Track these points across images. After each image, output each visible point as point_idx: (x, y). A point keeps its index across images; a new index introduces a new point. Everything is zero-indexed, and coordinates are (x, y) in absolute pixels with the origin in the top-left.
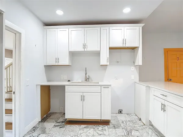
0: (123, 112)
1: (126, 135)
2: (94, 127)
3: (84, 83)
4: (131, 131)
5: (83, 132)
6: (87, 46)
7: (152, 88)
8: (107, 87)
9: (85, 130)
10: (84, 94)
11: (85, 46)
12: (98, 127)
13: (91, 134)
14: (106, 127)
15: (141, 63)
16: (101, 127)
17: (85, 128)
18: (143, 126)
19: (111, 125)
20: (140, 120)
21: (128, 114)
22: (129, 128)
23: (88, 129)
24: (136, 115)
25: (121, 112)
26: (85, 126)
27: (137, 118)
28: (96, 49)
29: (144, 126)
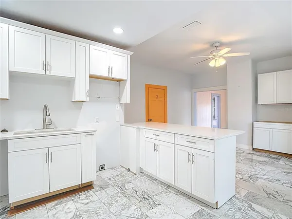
0: (105, 167)
1: (120, 191)
2: (72, 198)
3: (42, 132)
4: (124, 185)
5: (56, 211)
6: (51, 67)
7: (142, 129)
8: (90, 133)
9: (59, 207)
10: (51, 150)
11: (45, 66)
12: (79, 196)
13: (72, 209)
14: (91, 192)
15: (128, 101)
16: (83, 195)
17: (56, 205)
18: (133, 176)
19: (96, 188)
20: (129, 170)
21: (112, 169)
22: (120, 184)
23: (64, 205)
24: (122, 167)
25: (102, 168)
26: (56, 202)
27: (124, 169)
28: (69, 74)
29: (135, 176)
